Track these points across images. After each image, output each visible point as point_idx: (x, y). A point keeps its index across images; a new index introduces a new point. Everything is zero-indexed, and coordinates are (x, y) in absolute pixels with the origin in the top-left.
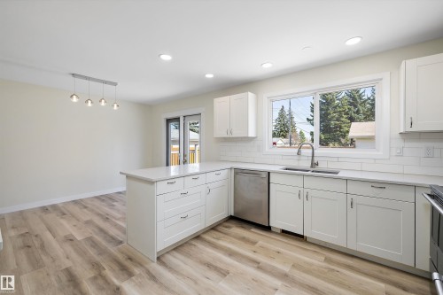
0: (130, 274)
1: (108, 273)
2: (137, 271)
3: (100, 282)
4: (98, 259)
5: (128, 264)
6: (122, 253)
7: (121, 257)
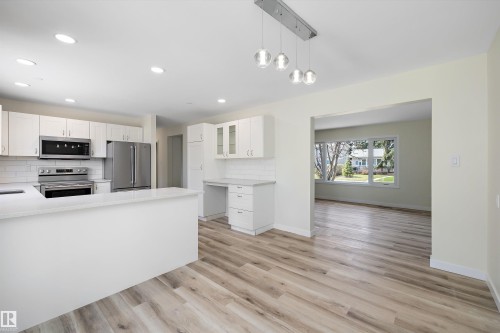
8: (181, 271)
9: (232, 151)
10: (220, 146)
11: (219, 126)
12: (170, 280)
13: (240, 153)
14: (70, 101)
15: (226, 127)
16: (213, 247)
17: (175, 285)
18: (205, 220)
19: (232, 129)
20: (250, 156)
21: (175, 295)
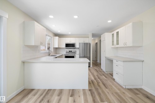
0: (92, 80)
1: (96, 83)
2: (90, 80)
3: (98, 82)
4: (98, 87)
5: (91, 82)
6: (91, 86)
7: (92, 85)
8: (79, 91)
9: (118, 44)
10: (113, 42)
11: (112, 33)
12: (72, 93)
13: (121, 44)
14: (70, 33)
15: (115, 33)
16: (99, 86)
17: (72, 95)
18: (106, 73)
19: (118, 33)
20: (125, 46)
21: (68, 99)
